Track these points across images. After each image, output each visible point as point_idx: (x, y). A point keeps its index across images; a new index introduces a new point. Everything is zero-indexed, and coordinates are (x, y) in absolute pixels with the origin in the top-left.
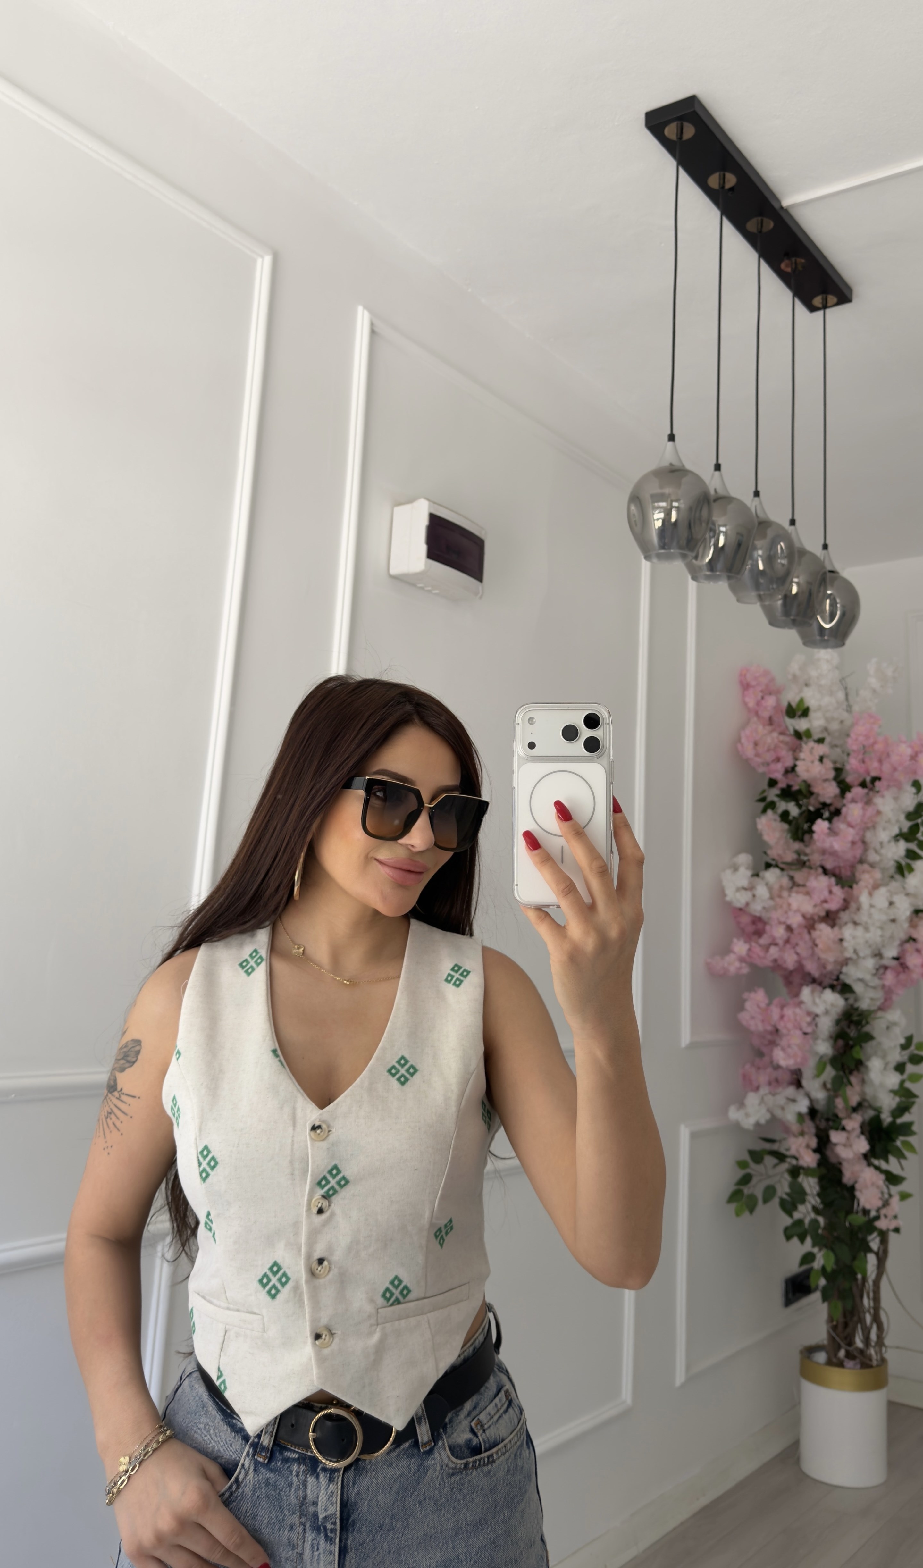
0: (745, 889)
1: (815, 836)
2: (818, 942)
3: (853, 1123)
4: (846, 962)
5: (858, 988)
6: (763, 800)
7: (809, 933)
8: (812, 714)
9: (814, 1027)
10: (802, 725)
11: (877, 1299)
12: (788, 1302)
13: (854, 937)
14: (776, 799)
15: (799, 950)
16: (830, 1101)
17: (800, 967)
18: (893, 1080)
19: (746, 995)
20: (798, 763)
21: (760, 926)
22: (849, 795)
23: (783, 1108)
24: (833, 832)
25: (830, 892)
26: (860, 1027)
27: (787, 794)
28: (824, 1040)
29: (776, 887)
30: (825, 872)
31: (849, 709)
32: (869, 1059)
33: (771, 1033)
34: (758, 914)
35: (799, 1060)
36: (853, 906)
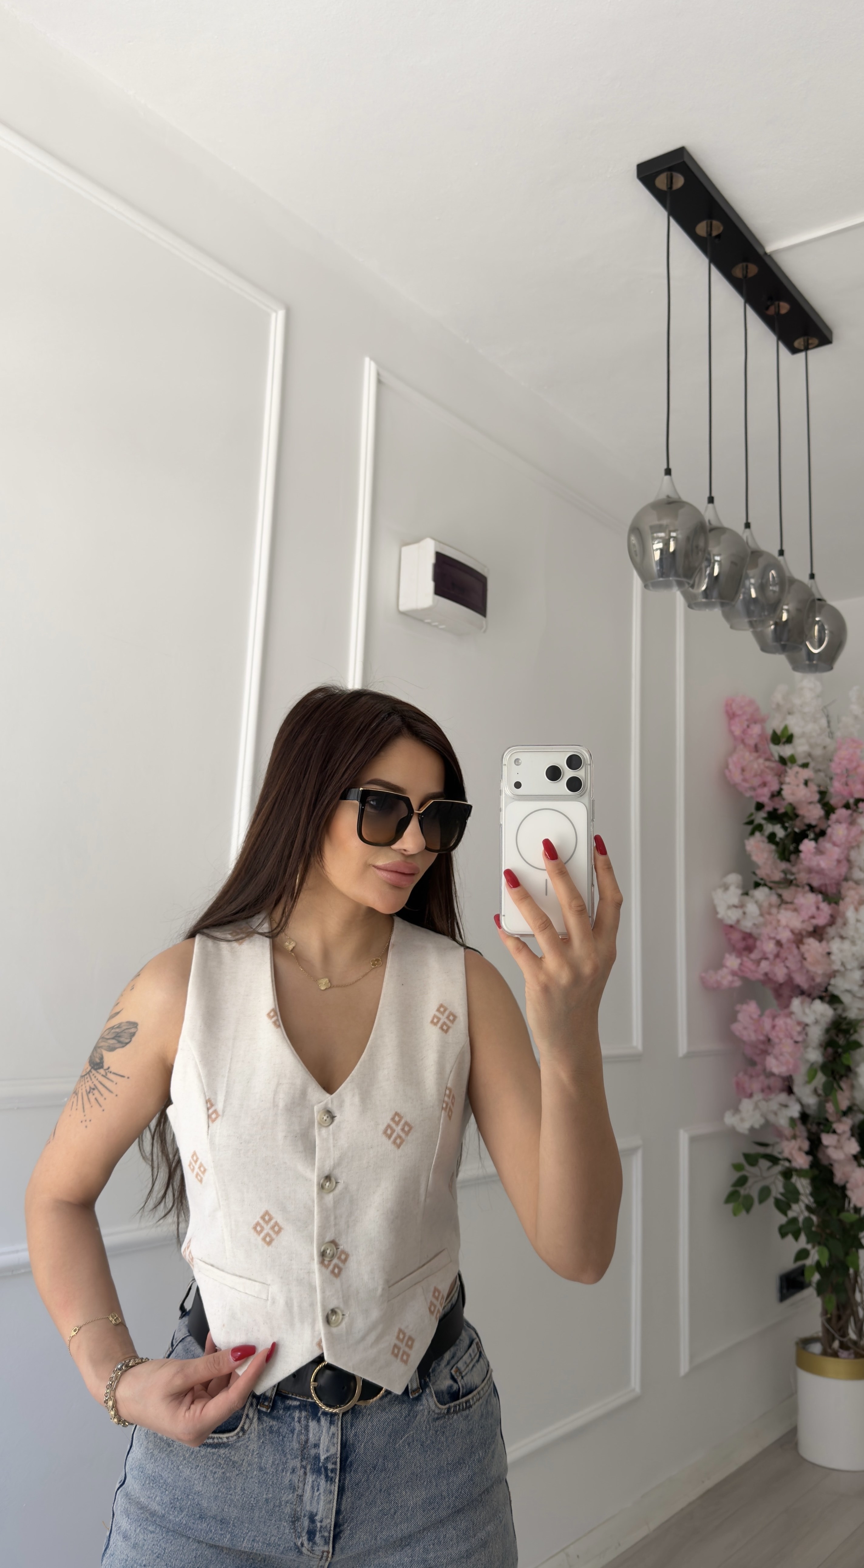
0: (735, 906)
1: (802, 855)
2: (807, 955)
3: (844, 1126)
4: (834, 974)
5: (846, 998)
6: (751, 822)
7: (798, 948)
8: (796, 741)
9: (805, 1036)
10: (786, 751)
12: (783, 1297)
13: (841, 951)
14: (763, 822)
15: (788, 964)
16: (821, 1106)
17: (790, 980)
19: (738, 1007)
20: (784, 787)
21: (750, 941)
22: (833, 817)
23: (776, 1114)
25: (818, 908)
26: (848, 1036)
27: (774, 817)
28: (814, 1048)
29: (766, 904)
30: (812, 889)
31: (831, 735)
32: (858, 1065)
33: (763, 1043)
34: (748, 931)
35: (791, 1067)
36: (839, 921)
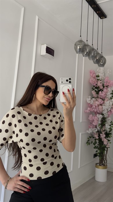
0: (90, 101)
1: (99, 94)
3: (103, 133)
4: (103, 111)
5: (105, 114)
7: (98, 107)
8: (100, 77)
9: (98, 120)
11: (106, 157)
12: (94, 157)
13: (104, 107)
14: (94, 88)
16: (100, 130)
17: (97, 111)
18: (109, 127)
19: (89, 115)
20: (98, 83)
22: (104, 88)
23: (94, 131)
24: (102, 93)
25: (101, 101)
26: (105, 120)
29: (94, 100)
30: (101, 98)
31: (105, 76)
32: (106, 124)
33: (93, 120)
34: (91, 104)
35: (96, 124)
36: (104, 103)
